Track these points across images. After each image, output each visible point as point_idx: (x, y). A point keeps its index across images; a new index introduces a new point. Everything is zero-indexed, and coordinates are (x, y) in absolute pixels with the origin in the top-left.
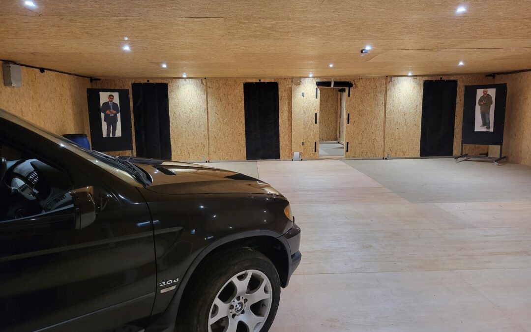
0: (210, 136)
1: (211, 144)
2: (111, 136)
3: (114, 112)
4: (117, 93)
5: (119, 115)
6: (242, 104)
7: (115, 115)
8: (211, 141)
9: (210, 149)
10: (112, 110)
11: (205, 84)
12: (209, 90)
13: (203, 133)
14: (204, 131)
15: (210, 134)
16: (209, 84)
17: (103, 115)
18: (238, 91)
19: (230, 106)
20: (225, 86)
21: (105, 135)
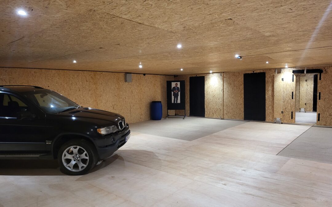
0: (224, 105)
1: (224, 109)
2: (176, 102)
3: (178, 91)
4: (179, 83)
5: (179, 93)
6: (243, 86)
7: (178, 93)
8: (225, 108)
9: (224, 112)
10: (176, 91)
11: (222, 75)
12: (225, 79)
13: (221, 103)
14: (221, 102)
15: (224, 103)
16: (224, 76)
17: (172, 93)
18: (240, 79)
19: (236, 88)
20: (233, 76)
21: (173, 102)
